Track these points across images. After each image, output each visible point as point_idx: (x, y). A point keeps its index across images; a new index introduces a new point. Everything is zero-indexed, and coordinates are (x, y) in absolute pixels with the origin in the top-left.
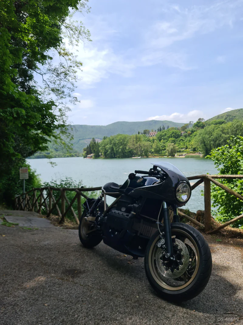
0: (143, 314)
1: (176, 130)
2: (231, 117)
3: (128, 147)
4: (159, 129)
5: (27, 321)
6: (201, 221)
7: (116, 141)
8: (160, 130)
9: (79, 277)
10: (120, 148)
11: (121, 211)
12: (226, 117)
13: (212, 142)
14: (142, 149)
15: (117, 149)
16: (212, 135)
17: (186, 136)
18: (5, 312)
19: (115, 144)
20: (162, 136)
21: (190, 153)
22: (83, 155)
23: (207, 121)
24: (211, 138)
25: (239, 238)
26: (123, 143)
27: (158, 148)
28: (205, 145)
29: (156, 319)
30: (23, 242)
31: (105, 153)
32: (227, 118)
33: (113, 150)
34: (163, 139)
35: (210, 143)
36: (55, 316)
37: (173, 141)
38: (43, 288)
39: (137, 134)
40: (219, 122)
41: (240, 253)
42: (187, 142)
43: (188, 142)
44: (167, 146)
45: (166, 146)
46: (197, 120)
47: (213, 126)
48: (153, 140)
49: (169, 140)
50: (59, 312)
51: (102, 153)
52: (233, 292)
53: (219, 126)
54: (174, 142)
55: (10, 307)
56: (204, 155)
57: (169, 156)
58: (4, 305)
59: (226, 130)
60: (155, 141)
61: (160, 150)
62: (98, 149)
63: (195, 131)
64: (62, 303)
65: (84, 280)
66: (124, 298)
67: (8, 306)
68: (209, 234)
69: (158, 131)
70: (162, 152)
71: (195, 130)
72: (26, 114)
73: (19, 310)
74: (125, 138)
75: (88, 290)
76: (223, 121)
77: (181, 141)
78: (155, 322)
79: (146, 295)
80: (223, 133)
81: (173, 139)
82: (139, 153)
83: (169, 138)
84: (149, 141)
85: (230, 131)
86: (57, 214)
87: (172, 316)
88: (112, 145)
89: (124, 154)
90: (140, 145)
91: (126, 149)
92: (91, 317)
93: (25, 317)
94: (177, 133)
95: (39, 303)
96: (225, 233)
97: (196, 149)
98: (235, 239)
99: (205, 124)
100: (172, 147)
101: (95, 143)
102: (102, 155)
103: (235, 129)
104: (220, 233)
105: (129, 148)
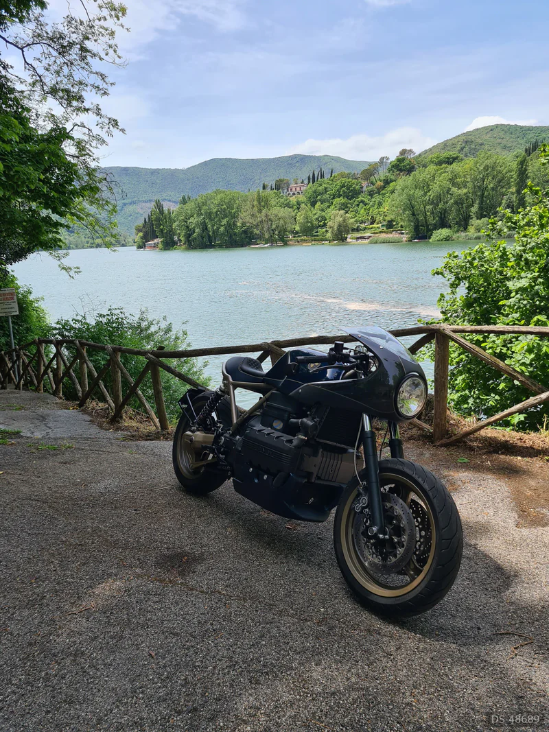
0: (341, 650)
1: (350, 180)
2: (473, 146)
3: (240, 221)
4: (311, 177)
5: (113, 689)
6: (423, 418)
7: (212, 206)
8: (313, 179)
9: (195, 572)
10: (222, 224)
11: (271, 427)
12: (463, 145)
13: (429, 207)
14: (274, 227)
15: (215, 227)
16: (429, 191)
17: (371, 194)
18: (60, 673)
19: (209, 215)
20: (319, 195)
21: (380, 232)
22: (135, 243)
23: (420, 155)
24: (427, 198)
25: (502, 453)
26: (228, 211)
27: (308, 222)
28: (413, 214)
29: (368, 659)
30: (50, 489)
31: (188, 236)
32: (464, 147)
33: (206, 229)
34: (320, 200)
35: (425, 207)
36: (169, 673)
37: (343, 204)
38: (127, 606)
39: (261, 190)
40: (448, 158)
41: (507, 489)
42: (373, 206)
43: (376, 207)
44: (330, 218)
45: (327, 218)
46: (398, 154)
47: (432, 168)
48: (299, 204)
49: (334, 203)
50: (174, 663)
51: (180, 235)
52: (504, 582)
53: (447, 167)
54: (344, 207)
55: (68, 661)
56: (411, 237)
57: (334, 240)
58: (54, 655)
59: (460, 177)
60: (303, 206)
61: (313, 228)
62: (171, 226)
63: (392, 181)
64: (174, 640)
65: (206, 580)
66: (296, 614)
67: (63, 659)
68: (441, 447)
69: (309, 182)
70: (317, 232)
71: (393, 177)
72: (4, 172)
73: (89, 666)
74: (233, 199)
75: (219, 603)
76: (455, 156)
77: (361, 205)
78: (366, 667)
79: (337, 603)
80: (454, 184)
81: (342, 200)
82: (267, 236)
83: (334, 198)
84: (288, 205)
85: (469, 180)
86: (102, 399)
87: (397, 649)
88: (202, 217)
89: (231, 237)
90: (267, 216)
91: (235, 225)
92: (241, 667)
93: (106, 681)
94: (351, 186)
95: (127, 643)
96: (475, 444)
97: (394, 223)
98: (495, 456)
99: (415, 163)
100: (341, 219)
101: (162, 212)
102: (180, 240)
103: (481, 176)
104: (465, 442)
105: (244, 224)
